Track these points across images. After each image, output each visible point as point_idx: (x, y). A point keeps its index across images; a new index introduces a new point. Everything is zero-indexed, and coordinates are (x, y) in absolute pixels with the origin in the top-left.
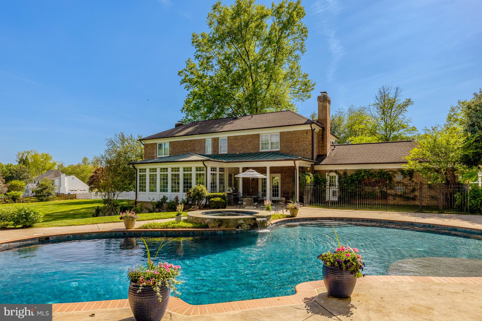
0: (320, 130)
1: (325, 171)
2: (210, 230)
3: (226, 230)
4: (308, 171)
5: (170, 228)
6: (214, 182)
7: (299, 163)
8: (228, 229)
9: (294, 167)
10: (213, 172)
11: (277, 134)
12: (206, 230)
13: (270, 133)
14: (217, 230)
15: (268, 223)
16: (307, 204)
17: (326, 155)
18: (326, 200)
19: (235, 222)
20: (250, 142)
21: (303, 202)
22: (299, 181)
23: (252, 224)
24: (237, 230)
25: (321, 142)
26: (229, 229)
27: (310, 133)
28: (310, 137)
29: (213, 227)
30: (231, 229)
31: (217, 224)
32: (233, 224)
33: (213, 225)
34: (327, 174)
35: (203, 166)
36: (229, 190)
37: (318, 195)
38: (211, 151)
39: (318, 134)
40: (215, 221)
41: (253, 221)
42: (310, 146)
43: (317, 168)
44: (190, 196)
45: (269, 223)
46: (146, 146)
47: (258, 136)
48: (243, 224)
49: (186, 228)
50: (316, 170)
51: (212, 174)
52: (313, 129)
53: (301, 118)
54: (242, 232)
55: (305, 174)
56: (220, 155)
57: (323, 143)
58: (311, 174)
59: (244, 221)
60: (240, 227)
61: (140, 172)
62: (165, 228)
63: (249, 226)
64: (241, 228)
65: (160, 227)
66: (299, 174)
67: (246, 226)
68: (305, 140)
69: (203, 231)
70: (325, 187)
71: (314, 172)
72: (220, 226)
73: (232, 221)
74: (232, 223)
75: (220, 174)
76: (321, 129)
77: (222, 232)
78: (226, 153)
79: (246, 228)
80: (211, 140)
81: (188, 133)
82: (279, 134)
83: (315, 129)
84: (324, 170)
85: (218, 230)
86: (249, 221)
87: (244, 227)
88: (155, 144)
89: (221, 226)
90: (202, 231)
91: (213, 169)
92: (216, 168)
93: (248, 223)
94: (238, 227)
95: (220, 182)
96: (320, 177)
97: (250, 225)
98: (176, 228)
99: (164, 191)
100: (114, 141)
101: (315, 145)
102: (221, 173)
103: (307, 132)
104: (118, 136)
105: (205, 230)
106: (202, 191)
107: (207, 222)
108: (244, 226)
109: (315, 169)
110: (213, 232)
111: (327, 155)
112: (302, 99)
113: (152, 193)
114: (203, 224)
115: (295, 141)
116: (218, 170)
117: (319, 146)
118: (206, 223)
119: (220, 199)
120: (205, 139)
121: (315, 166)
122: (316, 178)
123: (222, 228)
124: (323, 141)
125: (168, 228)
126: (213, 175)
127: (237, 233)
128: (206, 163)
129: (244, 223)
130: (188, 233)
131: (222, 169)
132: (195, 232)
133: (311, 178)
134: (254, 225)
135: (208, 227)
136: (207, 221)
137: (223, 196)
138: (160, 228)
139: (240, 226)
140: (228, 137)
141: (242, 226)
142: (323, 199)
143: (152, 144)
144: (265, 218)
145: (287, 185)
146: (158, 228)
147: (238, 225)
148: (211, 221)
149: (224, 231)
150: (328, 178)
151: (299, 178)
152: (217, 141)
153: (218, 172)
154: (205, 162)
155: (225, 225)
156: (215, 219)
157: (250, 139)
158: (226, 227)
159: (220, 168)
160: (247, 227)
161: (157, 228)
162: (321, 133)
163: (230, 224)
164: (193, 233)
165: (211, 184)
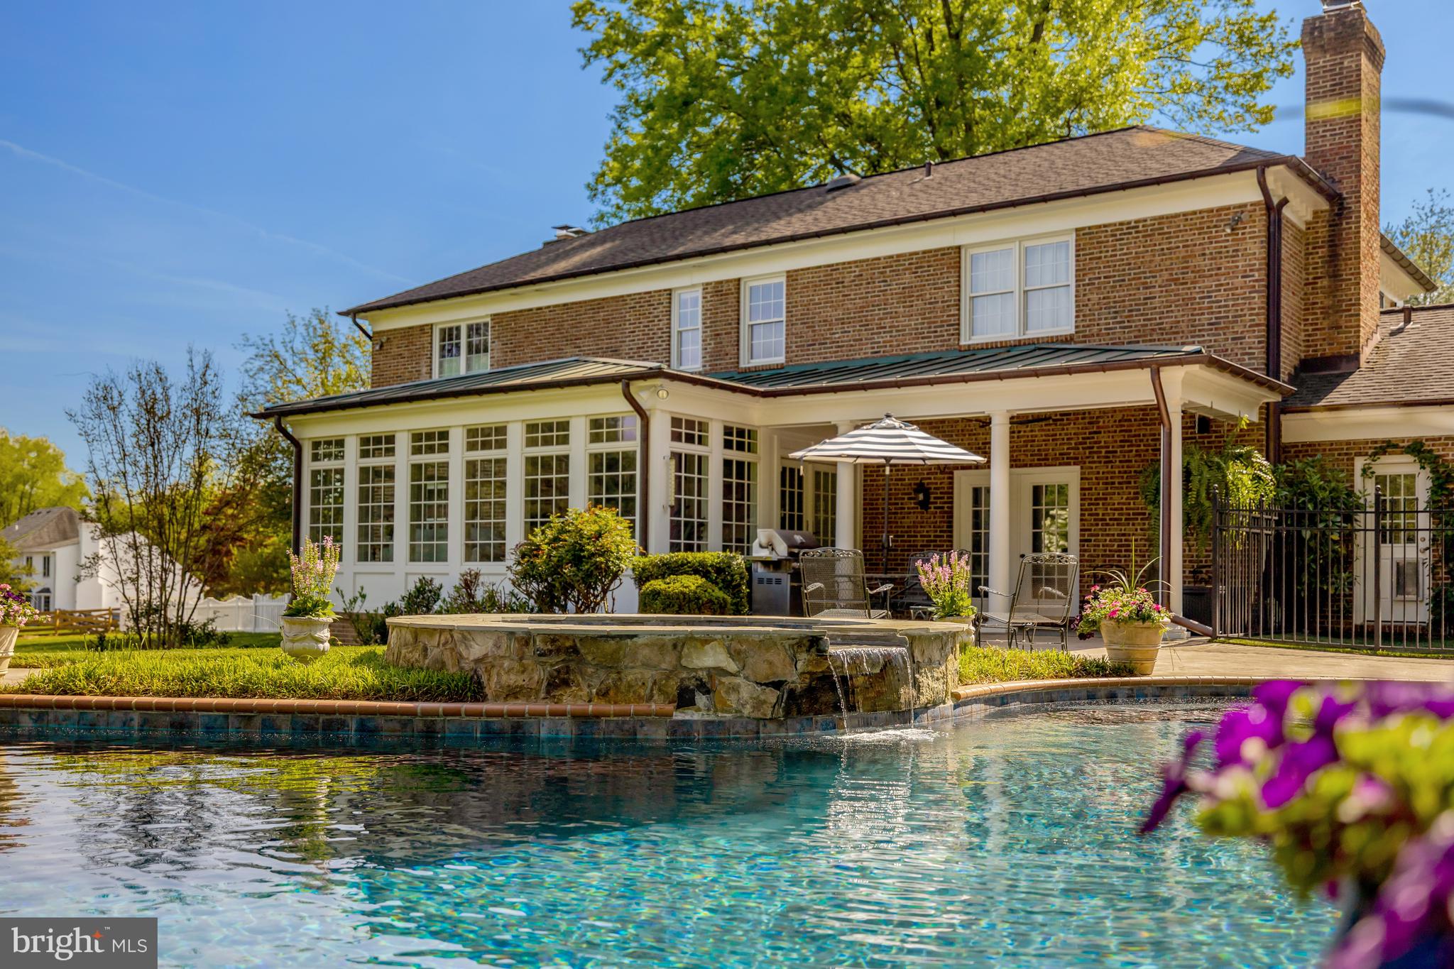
0: (1315, 213)
1: (1349, 450)
2: (479, 714)
3: (597, 716)
4: (1242, 438)
5: (224, 693)
6: (689, 505)
7: (1186, 383)
8: (612, 708)
9: (1157, 408)
10: (684, 448)
11: (1059, 245)
12: (457, 713)
13: (1021, 239)
14: (533, 714)
15: (930, 684)
16: (1233, 630)
17: (1356, 357)
18: (1357, 619)
19: (667, 663)
20: (907, 295)
21: (1207, 619)
22: (1185, 497)
23: (795, 678)
24: (679, 716)
25: (1325, 282)
26: (622, 707)
27: (1258, 227)
28: (1255, 249)
29: (513, 693)
30: (632, 708)
31: (539, 674)
32: (649, 675)
33: (514, 679)
34: (1359, 463)
35: (625, 406)
36: (770, 546)
37: (1300, 583)
38: (700, 354)
39: (1306, 236)
40: (529, 652)
41: (803, 657)
42: (1259, 301)
43: (1296, 428)
44: (533, 566)
45: (939, 686)
46: (382, 342)
47: (952, 258)
48: (726, 680)
49: (331, 697)
50: (1295, 445)
51: (677, 456)
52: (1276, 201)
53: (1203, 148)
54: (715, 735)
55: (1220, 454)
56: (749, 370)
57: (1333, 291)
58: (1259, 458)
59: (734, 654)
60: (701, 700)
61: (316, 458)
62: (192, 695)
63: (771, 696)
64: (711, 707)
65: (157, 685)
66: (1186, 452)
67: (747, 690)
68: (1224, 263)
69: (435, 713)
70: (1348, 538)
71: (1280, 453)
72: (558, 683)
73: (646, 651)
74: (646, 665)
75: (727, 464)
76: (1325, 206)
77: (567, 729)
78: (781, 359)
79: (747, 711)
80: (699, 293)
81: (584, 265)
82: (1072, 238)
83: (1285, 202)
84: (1338, 443)
85: (543, 714)
86: (769, 656)
87: (732, 700)
88: (425, 330)
89: (566, 683)
90: (425, 713)
91: (688, 430)
92: (703, 426)
93: (763, 671)
94: (685, 699)
95: (727, 507)
96: (1315, 480)
97: (777, 685)
98: (264, 695)
99: (428, 558)
100: (282, 352)
101: (1289, 302)
102: (735, 455)
103: (1234, 217)
104: (301, 329)
105: (447, 713)
106: (599, 535)
107: (478, 661)
108: (735, 689)
109: (1286, 439)
110: (506, 724)
111: (1363, 358)
112: (1219, 118)
113: (370, 566)
114: (452, 669)
115: (1166, 275)
116: (716, 436)
117: (1308, 307)
118: (467, 666)
119: (701, 581)
120: (669, 292)
121: (1286, 420)
122: (1292, 483)
123: (571, 702)
124: (1335, 275)
125: (211, 691)
126: (684, 463)
127: (681, 735)
128: (642, 392)
129: (732, 666)
130: (328, 726)
131: (741, 433)
132: (380, 721)
133: (1257, 478)
134: (810, 691)
135: (478, 693)
136: (476, 650)
137: (719, 570)
138: (157, 694)
139: (705, 689)
140: (792, 276)
141: (722, 691)
142: (1336, 613)
143: (408, 333)
144: (900, 644)
145: (1115, 530)
146: (146, 692)
147: (692, 684)
148: (501, 652)
149: (581, 719)
150: (1365, 489)
151: (1187, 474)
152: (732, 299)
153: (715, 453)
154: (635, 387)
155: (596, 682)
156: (526, 639)
157: (907, 278)
158: (604, 694)
159: (728, 431)
160: (759, 704)
161: (136, 693)
162: (1323, 232)
163: (630, 676)
164: (362, 728)
165: (675, 511)
